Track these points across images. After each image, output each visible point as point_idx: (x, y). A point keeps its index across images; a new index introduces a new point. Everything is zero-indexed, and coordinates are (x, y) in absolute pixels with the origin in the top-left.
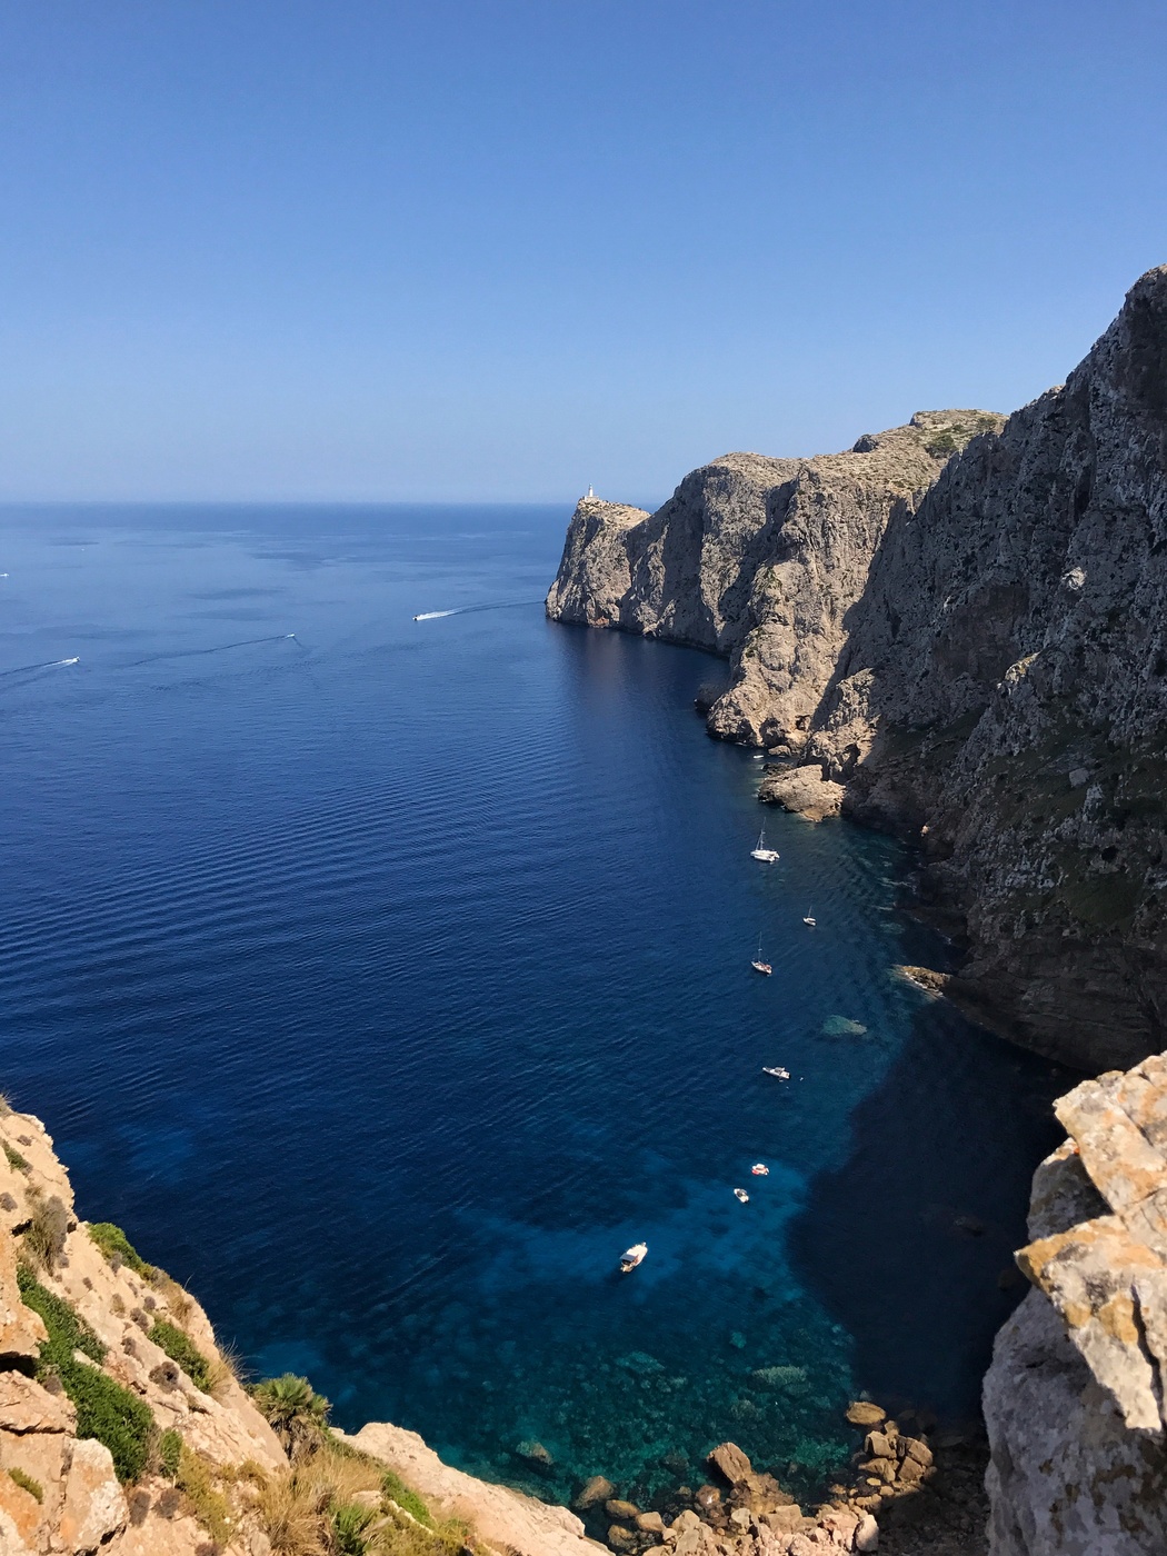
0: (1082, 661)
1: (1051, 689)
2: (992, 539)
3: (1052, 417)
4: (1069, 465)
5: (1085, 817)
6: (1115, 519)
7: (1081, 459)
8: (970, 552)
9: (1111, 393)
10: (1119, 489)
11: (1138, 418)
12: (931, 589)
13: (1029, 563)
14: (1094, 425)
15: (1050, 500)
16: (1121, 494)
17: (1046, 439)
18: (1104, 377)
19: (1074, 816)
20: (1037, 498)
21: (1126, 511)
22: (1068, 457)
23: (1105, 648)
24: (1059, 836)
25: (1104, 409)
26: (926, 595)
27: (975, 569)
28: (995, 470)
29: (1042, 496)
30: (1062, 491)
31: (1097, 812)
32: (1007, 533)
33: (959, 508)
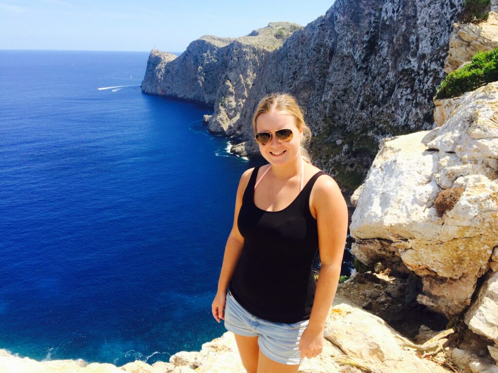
0: (335, 106)
1: (326, 115)
2: (302, 66)
3: (321, 25)
4: (327, 41)
5: (343, 154)
6: (344, 60)
7: (331, 39)
8: (294, 70)
9: (342, 18)
10: (345, 50)
11: (351, 26)
12: (282, 83)
13: (315, 74)
14: (336, 29)
15: (321, 53)
16: (345, 51)
17: (320, 33)
18: (339, 12)
19: (339, 154)
20: (317, 53)
21: (347, 57)
22: (326, 39)
23: (343, 101)
24: (335, 161)
25: (339, 23)
26: (280, 85)
27: (297, 76)
28: (302, 43)
29: (319, 52)
30: (325, 50)
31: (347, 153)
32: (308, 64)
33: (290, 56)
